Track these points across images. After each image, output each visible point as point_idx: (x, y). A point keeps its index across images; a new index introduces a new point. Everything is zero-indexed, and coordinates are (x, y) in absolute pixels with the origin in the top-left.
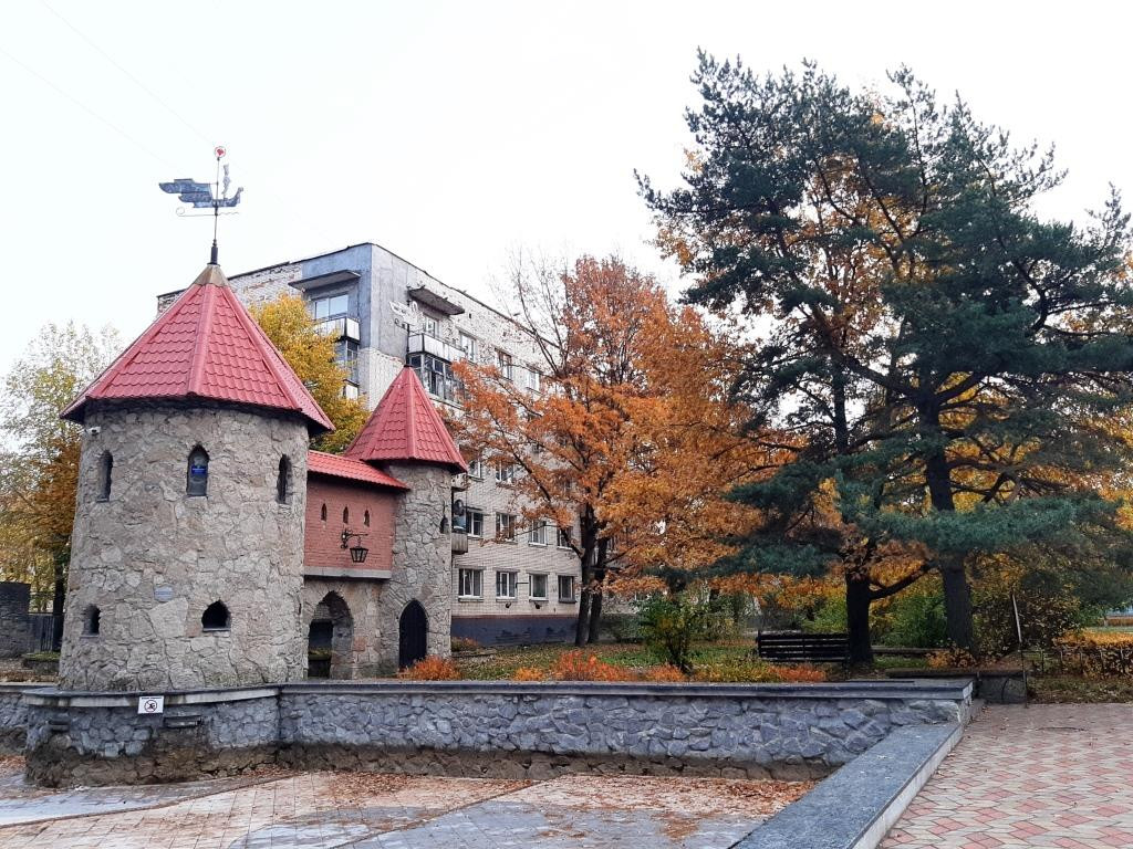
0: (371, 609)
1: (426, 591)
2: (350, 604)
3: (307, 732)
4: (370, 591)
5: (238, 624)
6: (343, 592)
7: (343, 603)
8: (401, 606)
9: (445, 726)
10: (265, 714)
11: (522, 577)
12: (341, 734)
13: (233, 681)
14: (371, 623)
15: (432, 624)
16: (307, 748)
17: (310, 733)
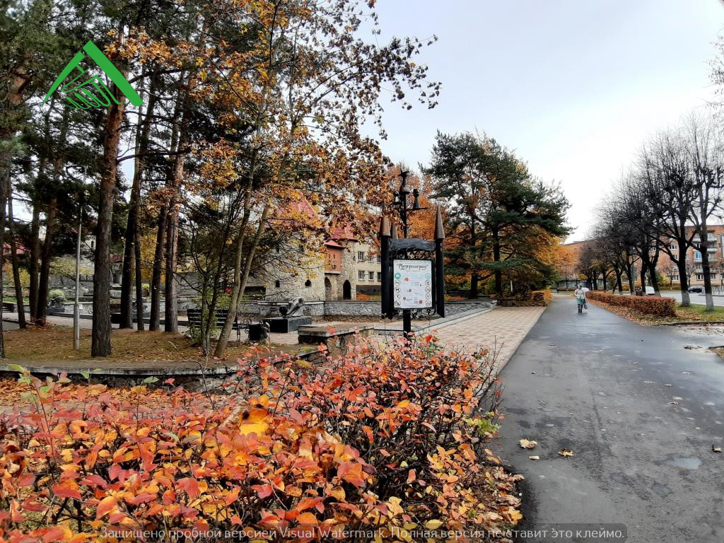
0: (336, 282)
1: (350, 278)
2: (331, 281)
3: (333, 312)
4: (335, 277)
5: (313, 285)
6: (329, 277)
7: (328, 280)
8: (343, 282)
9: (370, 310)
10: (321, 307)
11: (366, 273)
12: (342, 313)
13: (313, 300)
14: (336, 286)
15: (352, 287)
16: (333, 316)
17: (334, 313)
